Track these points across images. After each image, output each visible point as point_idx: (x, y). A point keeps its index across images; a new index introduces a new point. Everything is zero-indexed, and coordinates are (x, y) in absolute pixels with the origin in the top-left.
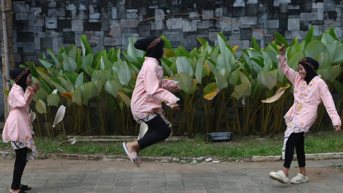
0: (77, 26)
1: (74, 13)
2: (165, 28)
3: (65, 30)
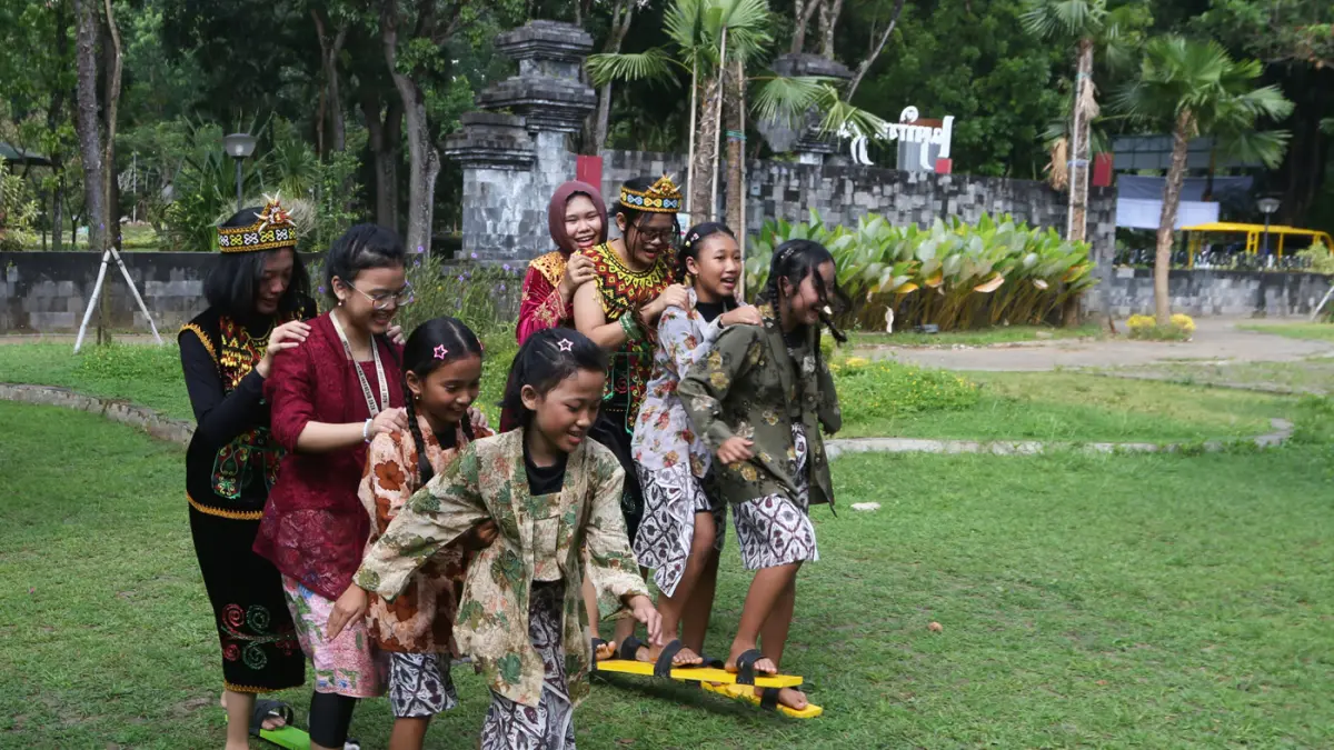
0: (778, 195)
1: (776, 177)
2: (853, 204)
3: (767, 198)
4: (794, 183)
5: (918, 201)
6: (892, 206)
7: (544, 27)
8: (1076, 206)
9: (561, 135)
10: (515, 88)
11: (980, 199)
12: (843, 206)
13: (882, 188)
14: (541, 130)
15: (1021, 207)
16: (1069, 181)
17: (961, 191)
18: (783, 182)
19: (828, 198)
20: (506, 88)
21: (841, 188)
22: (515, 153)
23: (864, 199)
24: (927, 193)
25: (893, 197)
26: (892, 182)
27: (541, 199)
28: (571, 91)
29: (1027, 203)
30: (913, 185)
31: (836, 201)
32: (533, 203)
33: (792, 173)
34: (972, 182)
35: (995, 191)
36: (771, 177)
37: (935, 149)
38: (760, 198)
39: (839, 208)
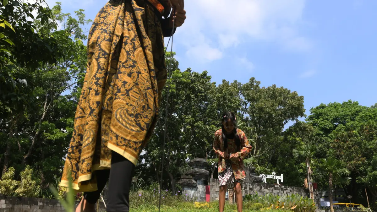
4: (251, 187)
5: (278, 191)
6: (272, 192)
7: (198, 159)
8: (311, 192)
9: (202, 181)
10: (192, 171)
11: (291, 191)
12: (262, 192)
13: (270, 188)
14: (198, 180)
15: (300, 193)
16: (309, 187)
17: (286, 189)
18: (249, 186)
19: (259, 190)
20: (190, 171)
21: (261, 188)
22: (192, 184)
23: (266, 190)
24: (279, 189)
25: (272, 190)
26: (272, 187)
27: (198, 194)
28: (204, 171)
29: (300, 192)
30: (276, 188)
31: (260, 191)
32: (197, 195)
33: (251, 184)
34: (288, 187)
35: (294, 190)
36: (246, 185)
37: (280, 181)
38: (244, 189)
39: (261, 192)
